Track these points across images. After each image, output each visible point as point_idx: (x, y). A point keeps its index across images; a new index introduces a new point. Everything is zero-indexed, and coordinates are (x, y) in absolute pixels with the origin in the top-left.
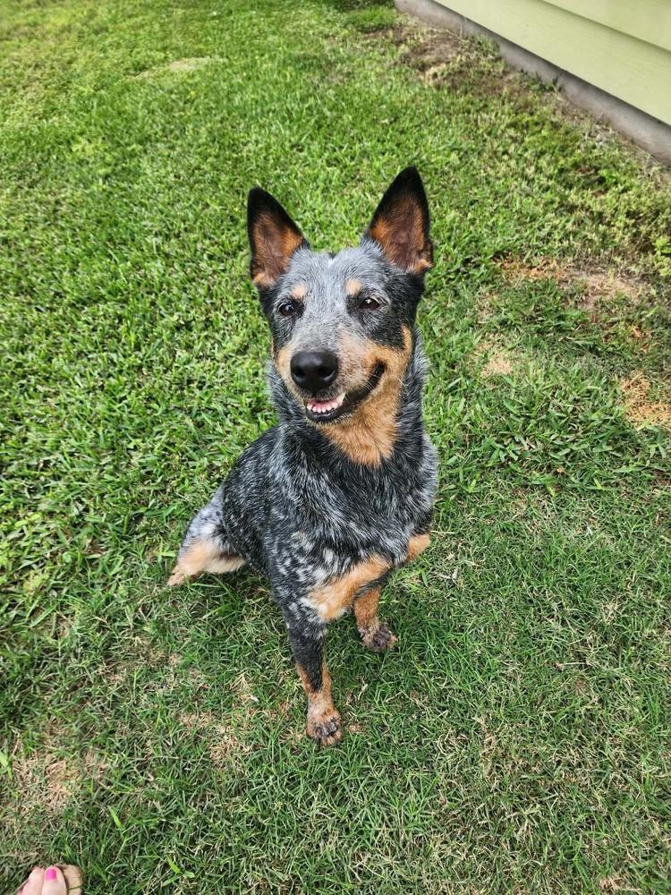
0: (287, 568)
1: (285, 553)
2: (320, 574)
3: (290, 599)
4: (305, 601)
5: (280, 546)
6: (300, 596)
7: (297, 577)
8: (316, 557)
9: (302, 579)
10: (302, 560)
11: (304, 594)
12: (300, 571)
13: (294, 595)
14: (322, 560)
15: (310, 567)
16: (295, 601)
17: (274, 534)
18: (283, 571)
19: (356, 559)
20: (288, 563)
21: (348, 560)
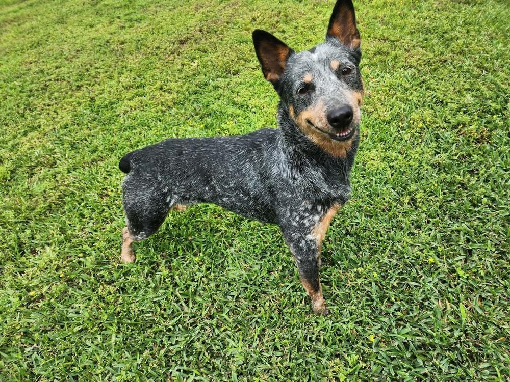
0: (298, 222)
1: (295, 214)
2: (317, 218)
3: (301, 238)
4: (309, 237)
5: (291, 212)
6: (306, 234)
7: (304, 224)
8: (314, 211)
9: (307, 224)
10: (307, 215)
11: (309, 233)
12: (306, 221)
13: (303, 235)
14: (317, 210)
15: (311, 217)
16: (304, 239)
17: (286, 206)
18: (295, 224)
19: (329, 207)
20: (297, 219)
21: (326, 208)
